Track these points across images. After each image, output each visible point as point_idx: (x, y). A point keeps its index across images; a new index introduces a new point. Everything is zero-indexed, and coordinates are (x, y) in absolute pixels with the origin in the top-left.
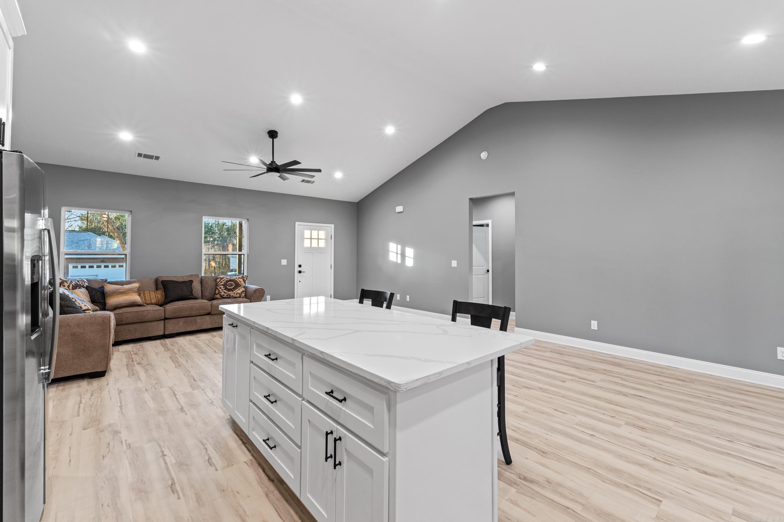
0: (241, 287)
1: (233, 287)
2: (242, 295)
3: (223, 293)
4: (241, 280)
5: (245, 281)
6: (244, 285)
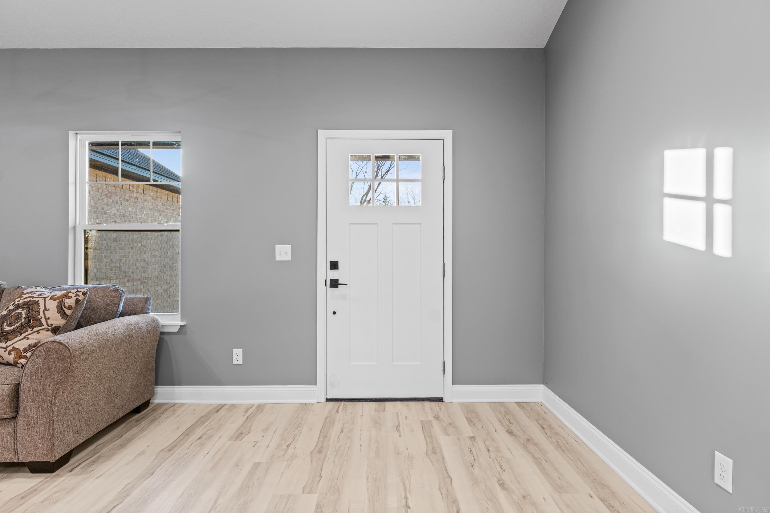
1: (16, 325)
2: (25, 357)
4: (52, 305)
5: (70, 308)
6: (57, 320)
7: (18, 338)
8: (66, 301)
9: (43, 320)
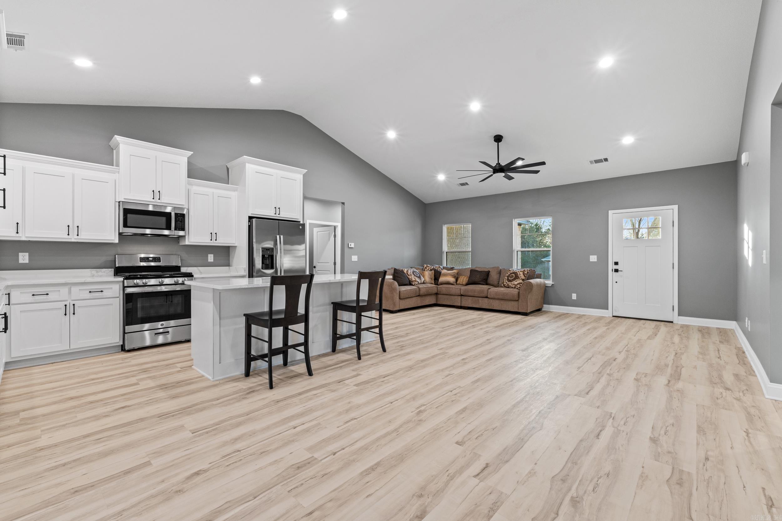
0: (518, 279)
1: (513, 278)
2: (517, 286)
3: (505, 283)
4: (521, 273)
5: (526, 274)
6: (523, 278)
7: (514, 281)
8: (525, 272)
9: (520, 277)
